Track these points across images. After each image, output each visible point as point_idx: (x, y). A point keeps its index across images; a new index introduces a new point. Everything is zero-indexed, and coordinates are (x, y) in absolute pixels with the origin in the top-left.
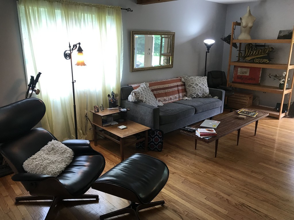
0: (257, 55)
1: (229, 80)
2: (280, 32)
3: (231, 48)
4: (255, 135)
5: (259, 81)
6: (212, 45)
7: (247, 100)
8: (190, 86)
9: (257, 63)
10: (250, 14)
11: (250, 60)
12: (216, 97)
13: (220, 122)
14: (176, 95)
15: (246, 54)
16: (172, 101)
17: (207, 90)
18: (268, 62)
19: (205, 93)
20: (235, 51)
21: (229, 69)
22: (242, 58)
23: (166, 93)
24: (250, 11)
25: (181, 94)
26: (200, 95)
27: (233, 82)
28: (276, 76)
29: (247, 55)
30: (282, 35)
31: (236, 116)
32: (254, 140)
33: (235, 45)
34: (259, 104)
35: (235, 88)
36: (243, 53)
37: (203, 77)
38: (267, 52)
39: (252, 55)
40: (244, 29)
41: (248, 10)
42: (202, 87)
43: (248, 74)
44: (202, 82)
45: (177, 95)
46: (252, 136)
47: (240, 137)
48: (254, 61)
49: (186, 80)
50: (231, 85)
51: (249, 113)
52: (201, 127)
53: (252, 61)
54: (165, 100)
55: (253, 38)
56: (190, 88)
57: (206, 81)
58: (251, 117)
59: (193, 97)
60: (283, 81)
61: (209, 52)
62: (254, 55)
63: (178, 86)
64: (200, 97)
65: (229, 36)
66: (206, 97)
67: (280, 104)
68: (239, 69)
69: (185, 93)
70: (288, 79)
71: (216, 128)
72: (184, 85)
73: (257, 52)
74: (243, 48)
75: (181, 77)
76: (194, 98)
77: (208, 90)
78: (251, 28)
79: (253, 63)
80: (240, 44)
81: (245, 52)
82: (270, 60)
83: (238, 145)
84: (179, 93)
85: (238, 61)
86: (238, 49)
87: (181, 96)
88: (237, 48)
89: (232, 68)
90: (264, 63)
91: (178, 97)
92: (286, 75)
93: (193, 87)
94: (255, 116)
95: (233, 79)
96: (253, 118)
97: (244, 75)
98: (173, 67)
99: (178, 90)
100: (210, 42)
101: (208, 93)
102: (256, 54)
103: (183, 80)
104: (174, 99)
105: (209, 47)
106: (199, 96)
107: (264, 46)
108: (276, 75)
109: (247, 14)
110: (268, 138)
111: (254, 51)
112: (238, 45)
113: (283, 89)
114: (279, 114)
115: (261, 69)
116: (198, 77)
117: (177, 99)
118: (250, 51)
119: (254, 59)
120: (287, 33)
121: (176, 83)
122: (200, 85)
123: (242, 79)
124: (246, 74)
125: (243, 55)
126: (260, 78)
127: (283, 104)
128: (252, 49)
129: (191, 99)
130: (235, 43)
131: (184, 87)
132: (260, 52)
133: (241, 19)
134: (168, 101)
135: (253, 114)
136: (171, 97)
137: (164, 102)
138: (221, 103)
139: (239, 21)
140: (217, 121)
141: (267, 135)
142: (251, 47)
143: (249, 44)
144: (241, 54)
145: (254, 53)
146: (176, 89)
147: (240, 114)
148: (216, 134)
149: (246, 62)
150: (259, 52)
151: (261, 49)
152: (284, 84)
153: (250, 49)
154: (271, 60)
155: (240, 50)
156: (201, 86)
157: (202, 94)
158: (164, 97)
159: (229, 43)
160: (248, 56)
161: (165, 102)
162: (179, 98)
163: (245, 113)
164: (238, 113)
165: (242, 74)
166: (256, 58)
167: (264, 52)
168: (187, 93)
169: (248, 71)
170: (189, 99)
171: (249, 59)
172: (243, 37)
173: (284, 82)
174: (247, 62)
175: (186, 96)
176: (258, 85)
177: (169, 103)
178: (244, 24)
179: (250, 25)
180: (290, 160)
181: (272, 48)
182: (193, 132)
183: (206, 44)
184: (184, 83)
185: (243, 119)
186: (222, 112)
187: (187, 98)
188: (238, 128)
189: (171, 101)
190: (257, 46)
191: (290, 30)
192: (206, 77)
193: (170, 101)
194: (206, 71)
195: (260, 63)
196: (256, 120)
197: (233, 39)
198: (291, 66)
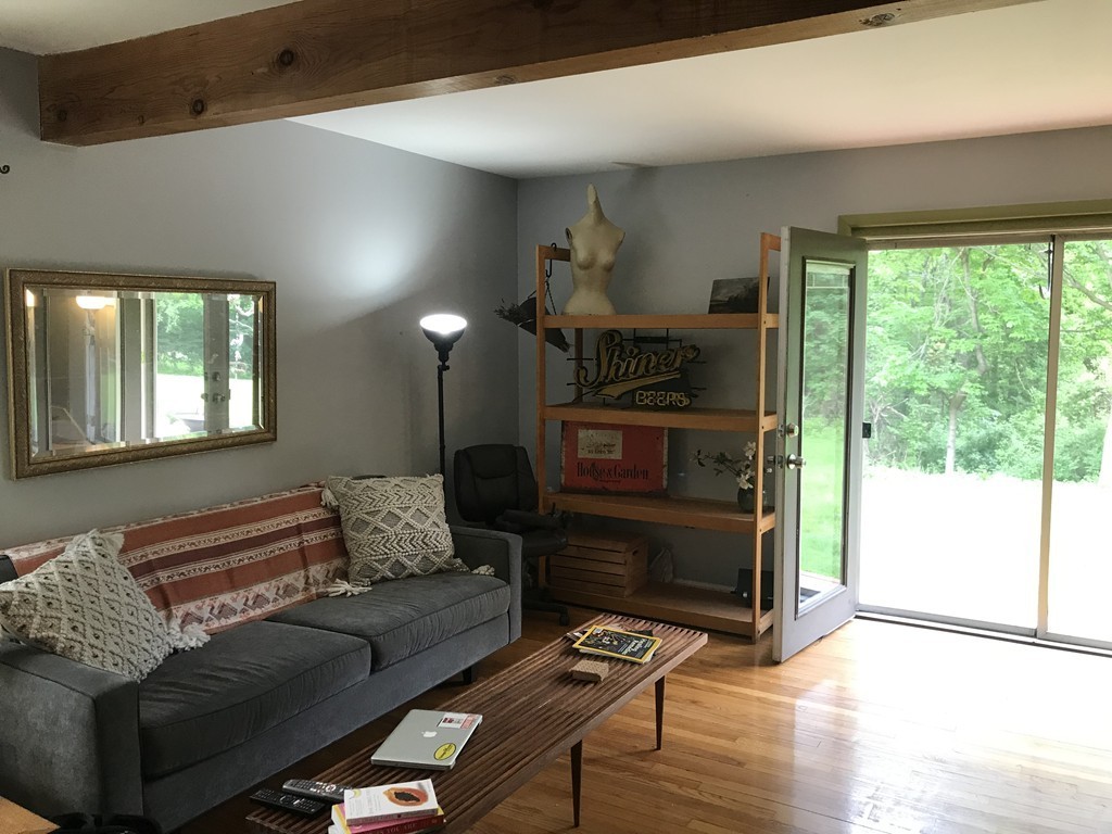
0: (643, 376)
1: (547, 481)
2: (717, 285)
3: (543, 351)
4: (659, 747)
5: (665, 483)
6: (458, 336)
7: (623, 563)
8: (361, 524)
9: (647, 408)
10: (600, 217)
11: (619, 398)
12: (483, 570)
14: (287, 579)
15: (603, 373)
16: (269, 608)
17: (441, 537)
18: (686, 402)
19: (434, 553)
20: (561, 363)
21: (542, 437)
22: (589, 390)
24: (597, 203)
25: (318, 567)
26: (413, 565)
27: (565, 490)
28: (721, 459)
29: (606, 377)
30: (723, 296)
33: (555, 337)
34: (675, 577)
35: (575, 513)
36: (591, 366)
37: (424, 480)
38: (677, 365)
39: (623, 375)
40: (582, 272)
41: (591, 201)
42: (419, 526)
43: (617, 455)
44: (419, 504)
45: (295, 578)
48: (634, 401)
49: (344, 495)
50: (554, 504)
51: (621, 642)
53: (628, 402)
54: (224, 611)
56: (363, 536)
57: (439, 493)
58: (634, 663)
59: (378, 576)
60: (748, 481)
61: (448, 368)
62: (632, 376)
63: (299, 530)
64: (412, 575)
65: (531, 302)
66: (440, 571)
67: (751, 573)
68: (582, 434)
69: (337, 563)
70: (765, 470)
72: (335, 520)
73: (644, 362)
74: (589, 351)
75: (322, 483)
76: (384, 580)
77: (450, 539)
78: (609, 269)
79: (632, 407)
80: (579, 332)
81: (599, 365)
82: (691, 396)
83: (576, 825)
84: (305, 566)
85: (578, 401)
86: (572, 351)
87: (320, 578)
88: (565, 350)
89: (554, 430)
90: (671, 408)
91: (301, 585)
92: (755, 457)
93: (377, 530)
94: (648, 657)
95: (563, 477)
96: (641, 671)
97: (603, 456)
98: (275, 439)
99: (302, 550)
100: (446, 323)
101: (450, 552)
102: (639, 373)
103: (328, 496)
104: (275, 600)
105: (443, 346)
106: (405, 568)
107: (665, 340)
108: (722, 455)
109: (589, 219)
111: (629, 362)
112: (570, 338)
113: (752, 511)
114: (751, 621)
115: (666, 431)
116: (397, 480)
117: (299, 597)
118: (615, 360)
119: (633, 392)
120: (737, 291)
121: (289, 518)
122: (407, 517)
123: (595, 476)
124: (610, 452)
125: (590, 379)
126: (666, 469)
127: (762, 572)
128: (621, 352)
129: (366, 589)
130: (559, 330)
131: (332, 531)
132: (652, 365)
133: (568, 233)
134: (243, 611)
135: (640, 645)
136: (260, 588)
137: (215, 624)
138: (511, 596)
139: (563, 244)
140: (465, 717)
142: (619, 344)
143: (610, 336)
144: (582, 373)
145: (632, 369)
146: (291, 544)
147: (583, 649)
149: (606, 405)
150: (649, 362)
151: (656, 354)
152: (753, 492)
153: (613, 351)
154: (696, 396)
155: (579, 359)
156: (412, 522)
157: (420, 557)
158: (221, 591)
159: (532, 328)
160: (612, 382)
161: (224, 622)
162: (306, 589)
163: (603, 647)
164: (576, 645)
165: (598, 456)
166: (641, 388)
167: (666, 365)
168: (348, 563)
169: (618, 439)
170: (356, 591)
171: (614, 391)
172: (585, 305)
173: (753, 480)
174: (608, 405)
175: (345, 576)
176: (661, 496)
177: (250, 621)
178: (581, 254)
179: (605, 257)
181: (694, 348)
183: (430, 336)
184: (335, 510)
186: (517, 634)
187: (343, 587)
189: (259, 611)
190: (640, 340)
191: (751, 279)
192: (439, 478)
193: (252, 614)
194: (442, 448)
195: (656, 408)
196: (655, 677)
197: (547, 313)
198: (768, 418)
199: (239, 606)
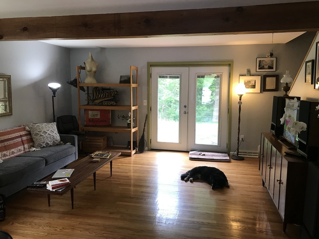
0: (105, 98)
1: (81, 124)
2: (121, 77)
3: (79, 91)
4: (111, 176)
5: (110, 123)
6: (58, 88)
7: (101, 142)
8: (37, 134)
9: (105, 105)
10: (92, 59)
11: (99, 103)
12: (68, 144)
13: (74, 170)
14: (19, 148)
15: (95, 97)
16: (16, 154)
17: (57, 137)
18: (115, 104)
19: (56, 140)
20: (84, 95)
21: (80, 113)
22: (91, 101)
23: (5, 146)
24: (92, 56)
25: (26, 145)
26: (50, 143)
27: (86, 126)
28: (123, 117)
29: (95, 98)
30: (123, 79)
31: (91, 160)
32: (111, 181)
33: (82, 88)
34: (113, 145)
35: (89, 131)
36: (91, 96)
37: (51, 124)
38: (113, 95)
39: (100, 98)
40: (88, 73)
41: (90, 55)
42: (52, 134)
43: (99, 117)
44: (51, 129)
45: (21, 148)
46: (108, 178)
47: (96, 181)
48: (102, 104)
49: (32, 128)
50: (84, 129)
51: (103, 155)
52: (53, 179)
53: (101, 104)
54: (5, 155)
55: (98, 81)
56: (38, 137)
57: (56, 127)
58: (105, 158)
59: (42, 146)
60: (129, 121)
61: (55, 96)
62: (102, 98)
63: (21, 136)
64: (51, 146)
65: (75, 80)
66: (57, 145)
67: (130, 142)
68: (90, 112)
69: (31, 144)
70: (133, 119)
71: (70, 176)
72: (29, 134)
73: (104, 95)
74: (90, 92)
75: (24, 125)
76: (44, 147)
77: (59, 137)
78: (95, 72)
79: (102, 105)
80: (88, 87)
81: (93, 95)
82: (116, 102)
83: (95, 190)
84: (23, 144)
85: (88, 104)
86: (86, 92)
87: (27, 147)
88: (85, 92)
89: (83, 111)
90: (112, 105)
91: (23, 149)
92: (131, 116)
93: (41, 135)
94: (108, 157)
95: (85, 123)
96: (107, 159)
97: (95, 117)
98: (12, 115)
99: (22, 141)
100: (55, 85)
101: (59, 140)
102: (104, 97)
103: (27, 128)
105: (54, 91)
106: (49, 144)
107: (109, 89)
108: (124, 116)
109: (90, 60)
110: (123, 176)
111: (101, 95)
112: (86, 89)
113: (130, 128)
114: (130, 152)
115: (110, 111)
116: (45, 124)
117: (23, 152)
118: (98, 94)
119: (102, 102)
120: (126, 78)
121: (18, 133)
122: (49, 132)
123: (93, 122)
124: (97, 116)
125: (91, 99)
126: (111, 120)
127: (133, 141)
128: (99, 92)
129: (40, 149)
130: (83, 87)
131: (29, 136)
132: (107, 95)
133: (84, 63)
134: (9, 155)
135: (107, 155)
136: (13, 150)
137: (3, 158)
138: (75, 149)
139: (83, 66)
140: (71, 169)
141: (122, 174)
142: (98, 90)
143: (96, 88)
144: (89, 97)
145: (102, 96)
146: (19, 140)
147: (94, 157)
148: (70, 183)
149: (95, 105)
150: (106, 95)
151: (107, 92)
152: (130, 123)
153: (97, 92)
154: (117, 102)
155: (88, 94)
156: (50, 133)
157: (52, 142)
158: (3, 151)
159: (76, 86)
160: (97, 99)
161: (5, 158)
162: (24, 150)
163: (99, 156)
164: (93, 156)
165: (94, 117)
166: (104, 101)
167: (110, 95)
168: (34, 144)
169: (99, 113)
170: (37, 150)
171: (97, 101)
172: (89, 81)
173: (130, 121)
174: (96, 105)
175: (34, 147)
176: (110, 126)
177: (11, 157)
178: (88, 68)
179: (94, 69)
180: (142, 192)
181: (116, 91)
182: (43, 186)
183: (50, 88)
184: (29, 131)
185: (97, 162)
186: (77, 158)
187: (34, 149)
188: (94, 172)
189: (13, 155)
190: (104, 89)
191: (129, 76)
192: (55, 123)
193: (12, 156)
194: (54, 116)
195: (108, 105)
196: (110, 160)
197: (80, 83)
198: (133, 107)
199: (8, 154)
